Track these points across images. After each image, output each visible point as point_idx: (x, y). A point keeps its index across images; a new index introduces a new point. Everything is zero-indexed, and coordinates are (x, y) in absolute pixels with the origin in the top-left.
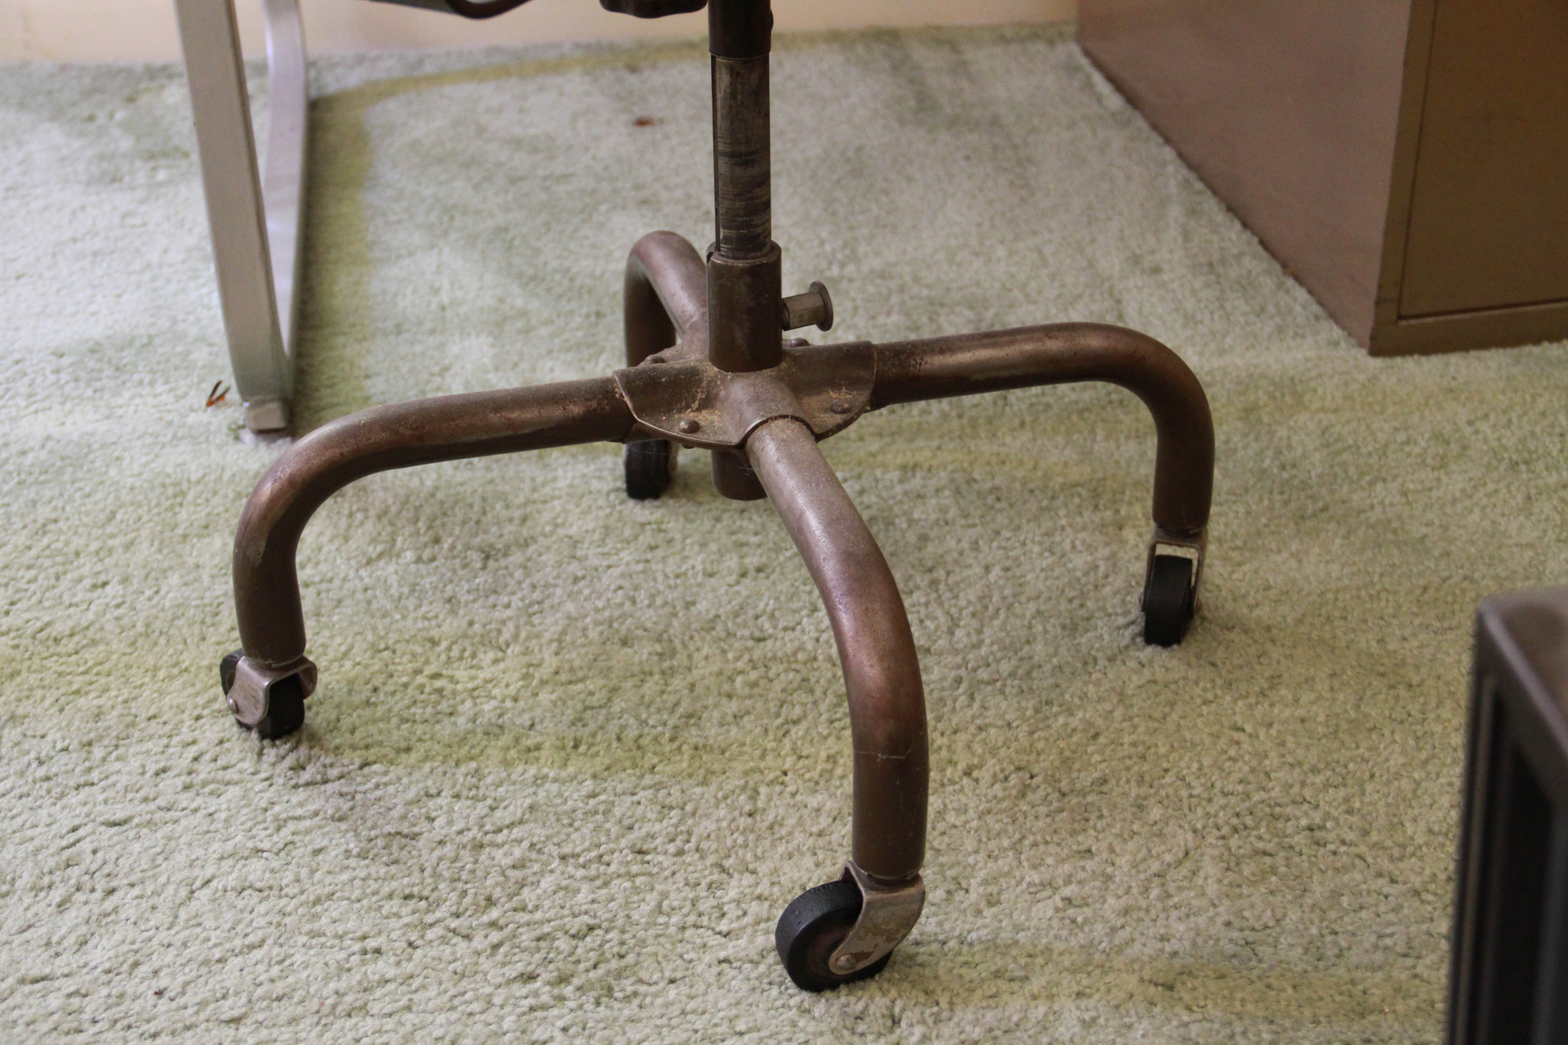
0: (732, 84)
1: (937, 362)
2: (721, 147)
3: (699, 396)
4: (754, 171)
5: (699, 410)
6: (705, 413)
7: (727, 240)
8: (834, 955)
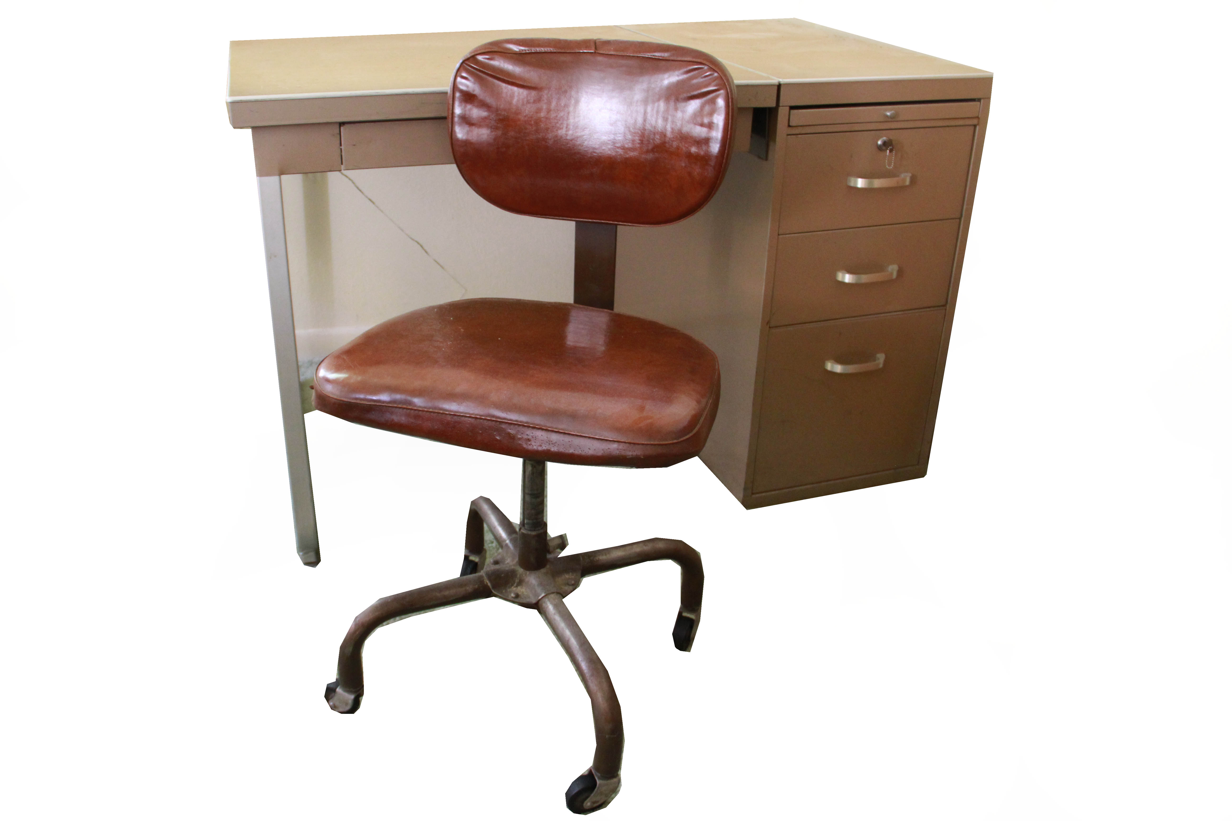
0: (532, 470)
1: (603, 558)
2: (527, 491)
3: (516, 581)
4: (539, 500)
5: (517, 586)
6: (519, 588)
7: (528, 524)
8: (586, 802)
